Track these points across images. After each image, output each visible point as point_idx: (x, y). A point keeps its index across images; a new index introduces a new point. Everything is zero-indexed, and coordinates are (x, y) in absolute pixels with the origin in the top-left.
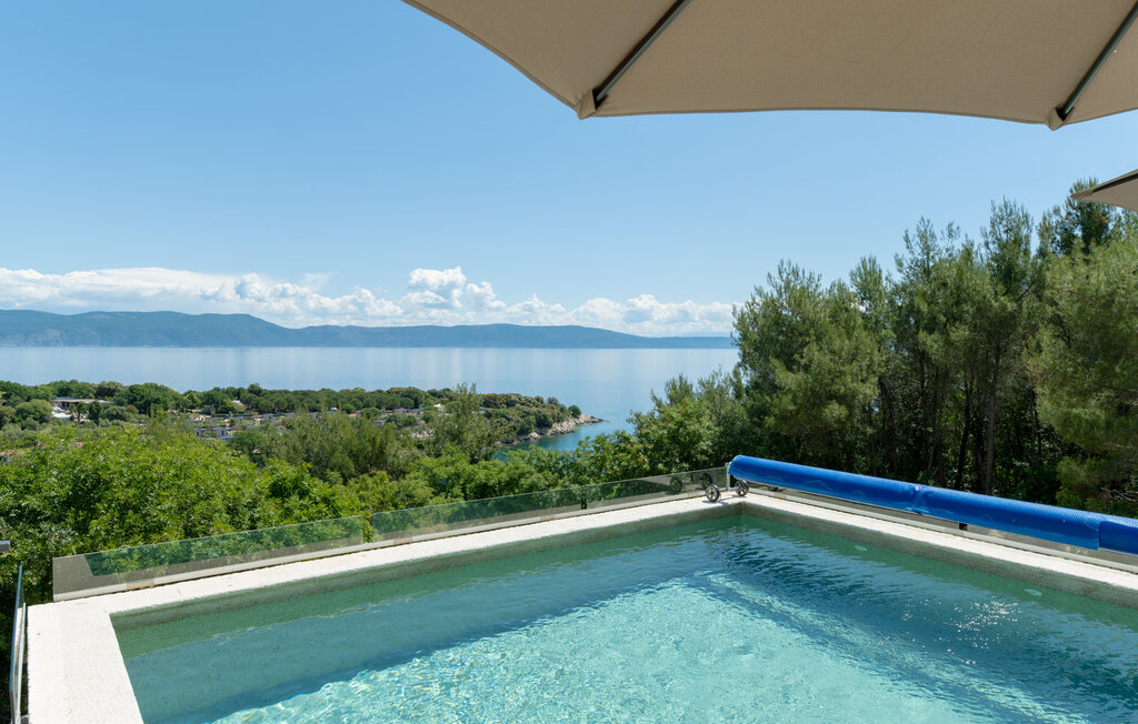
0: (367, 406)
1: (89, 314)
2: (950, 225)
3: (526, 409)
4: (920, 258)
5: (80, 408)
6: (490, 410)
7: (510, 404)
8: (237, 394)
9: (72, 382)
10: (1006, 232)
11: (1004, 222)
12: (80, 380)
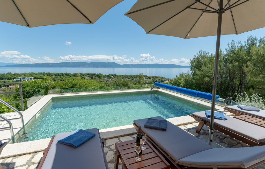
0: (132, 78)
1: (92, 62)
2: (238, 41)
3: (159, 79)
4: (231, 48)
5: (90, 77)
6: (153, 79)
7: (157, 78)
8: (112, 75)
9: (89, 73)
10: (251, 42)
11: (250, 40)
12: (90, 73)
